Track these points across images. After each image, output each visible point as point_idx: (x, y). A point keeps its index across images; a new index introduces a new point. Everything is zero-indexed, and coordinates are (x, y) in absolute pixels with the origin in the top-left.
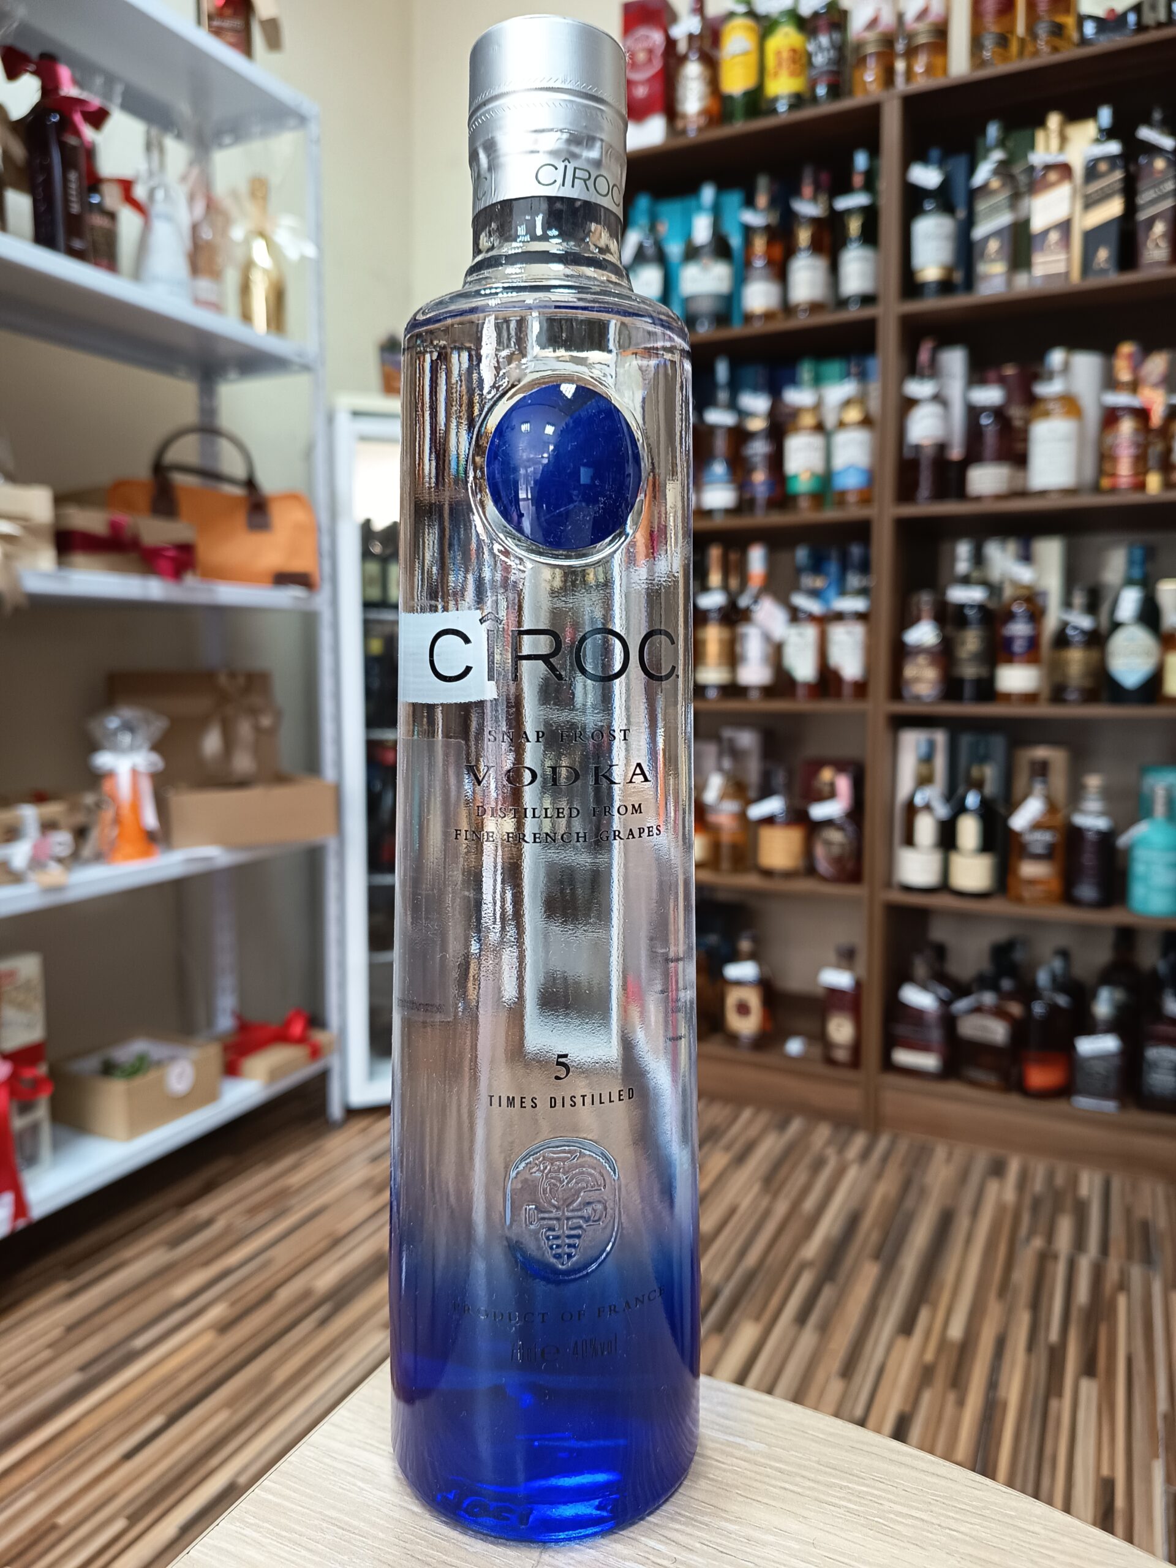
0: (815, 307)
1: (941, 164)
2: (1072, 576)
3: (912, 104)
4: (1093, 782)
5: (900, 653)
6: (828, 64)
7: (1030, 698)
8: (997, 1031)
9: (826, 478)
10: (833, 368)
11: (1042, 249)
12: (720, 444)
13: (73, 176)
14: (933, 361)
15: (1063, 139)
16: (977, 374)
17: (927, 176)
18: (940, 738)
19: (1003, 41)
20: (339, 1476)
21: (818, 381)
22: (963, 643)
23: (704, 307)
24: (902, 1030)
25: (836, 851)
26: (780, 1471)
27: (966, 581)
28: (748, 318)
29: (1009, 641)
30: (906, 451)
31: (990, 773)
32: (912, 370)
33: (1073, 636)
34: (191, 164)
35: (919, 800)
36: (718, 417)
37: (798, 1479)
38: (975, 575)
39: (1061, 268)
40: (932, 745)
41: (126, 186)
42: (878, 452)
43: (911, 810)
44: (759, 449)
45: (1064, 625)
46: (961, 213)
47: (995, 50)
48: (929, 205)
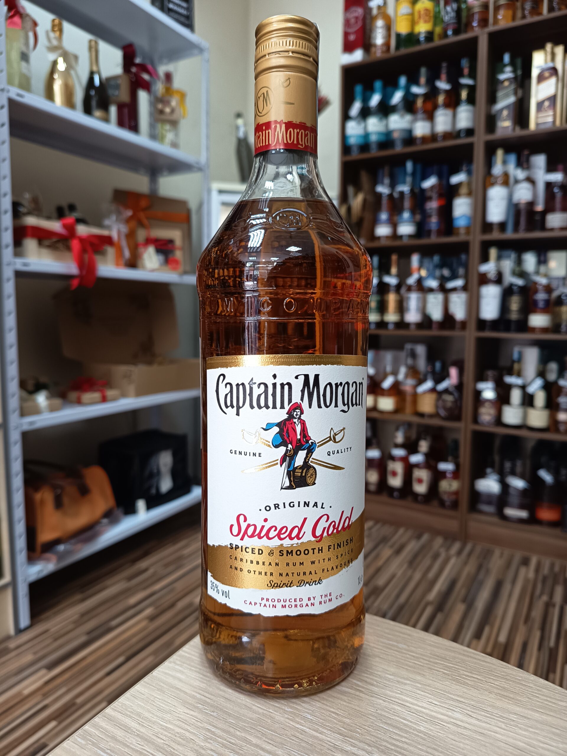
0: (446, 136)
6: (450, 19)
7: (545, 330)
14: (529, 160)
22: (512, 302)
25: (449, 405)
26: (414, 656)
29: (535, 302)
33: (564, 300)
37: (422, 660)
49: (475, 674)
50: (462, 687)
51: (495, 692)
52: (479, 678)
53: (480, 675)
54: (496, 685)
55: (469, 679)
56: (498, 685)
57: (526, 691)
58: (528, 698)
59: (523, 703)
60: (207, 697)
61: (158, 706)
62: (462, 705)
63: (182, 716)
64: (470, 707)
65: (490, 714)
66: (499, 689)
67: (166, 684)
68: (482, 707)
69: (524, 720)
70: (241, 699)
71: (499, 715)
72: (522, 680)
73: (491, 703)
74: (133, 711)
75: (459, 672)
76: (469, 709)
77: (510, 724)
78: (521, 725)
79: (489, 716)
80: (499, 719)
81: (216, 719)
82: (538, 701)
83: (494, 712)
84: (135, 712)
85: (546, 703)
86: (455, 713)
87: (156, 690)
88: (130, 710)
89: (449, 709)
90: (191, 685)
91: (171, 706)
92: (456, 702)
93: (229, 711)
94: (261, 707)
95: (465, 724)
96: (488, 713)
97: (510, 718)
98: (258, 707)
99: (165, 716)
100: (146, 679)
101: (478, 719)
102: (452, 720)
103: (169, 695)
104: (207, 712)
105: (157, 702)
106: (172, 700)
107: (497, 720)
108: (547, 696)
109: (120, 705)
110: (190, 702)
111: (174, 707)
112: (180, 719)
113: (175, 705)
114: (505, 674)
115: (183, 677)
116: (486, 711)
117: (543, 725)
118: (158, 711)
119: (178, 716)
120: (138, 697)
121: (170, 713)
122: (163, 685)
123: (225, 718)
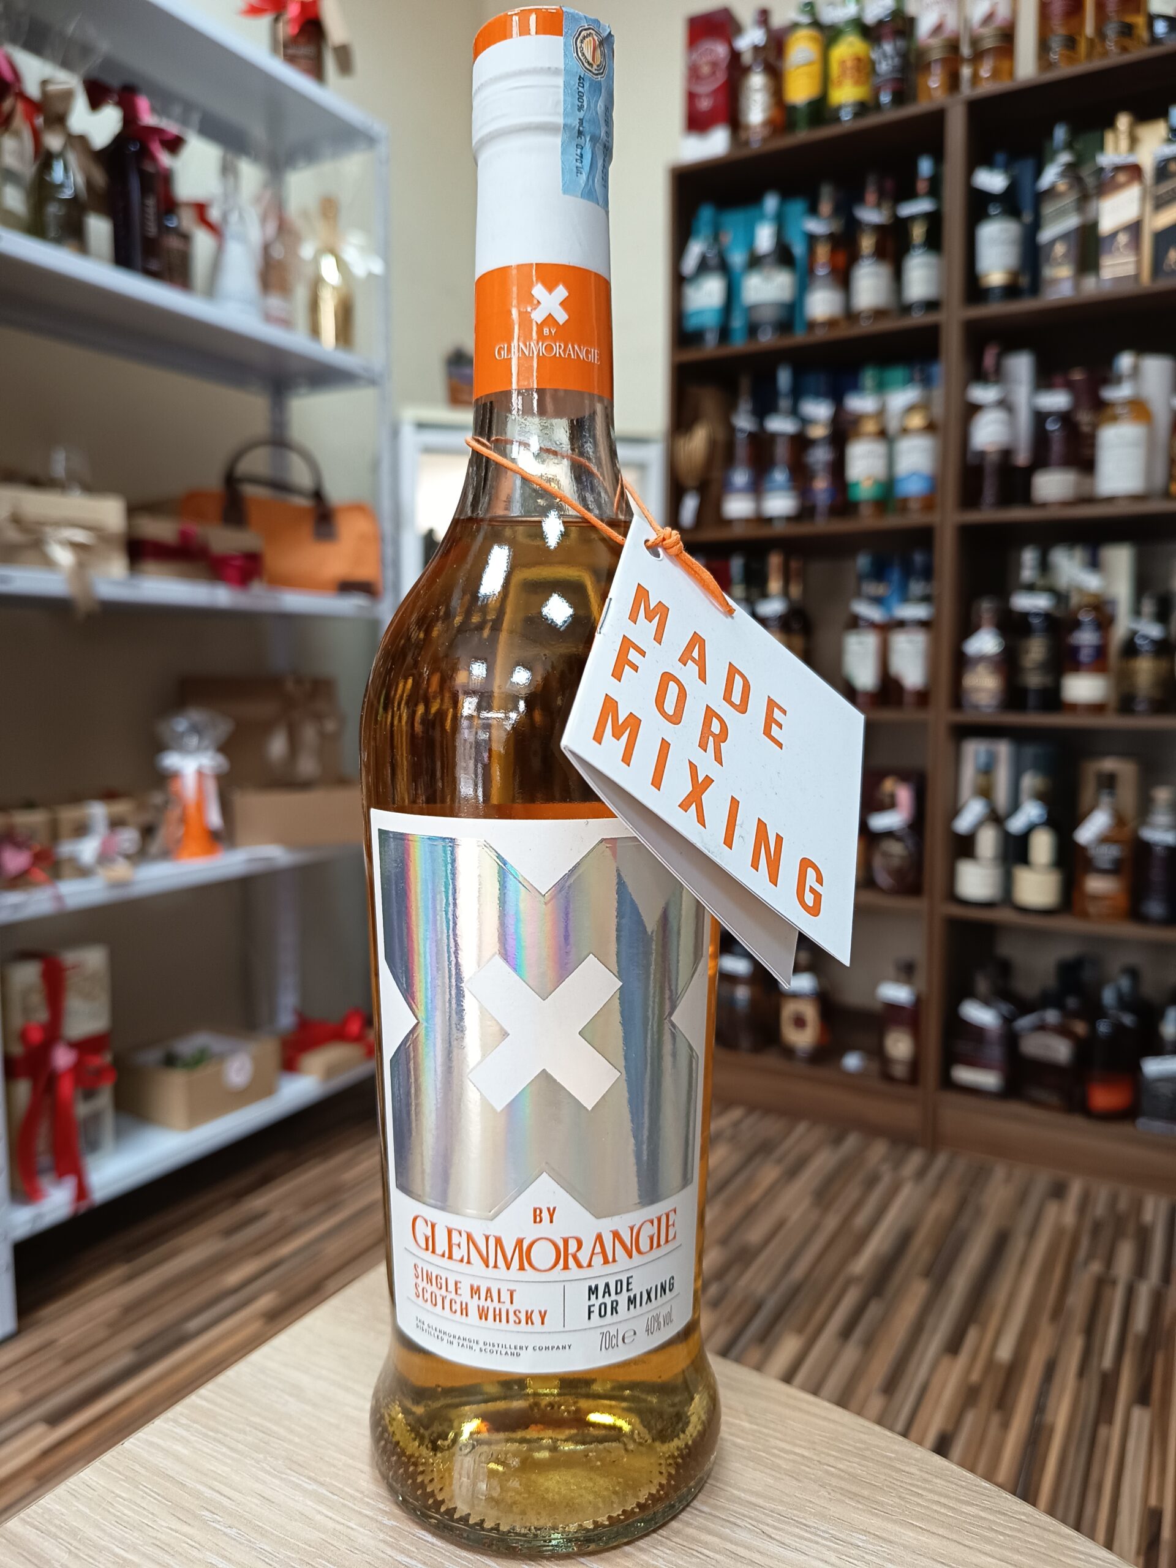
0: (878, 314)
1: (1007, 168)
2: (1143, 583)
3: (978, 109)
4: (1162, 795)
5: (961, 662)
6: (893, 71)
7: (1097, 708)
8: (1060, 1050)
9: (888, 485)
10: (897, 374)
11: (1110, 252)
12: (782, 451)
13: (151, 201)
14: (998, 366)
15: (1134, 141)
16: (1044, 380)
17: (992, 181)
19: (1071, 43)
20: (270, 1390)
21: (881, 388)
22: (1027, 652)
23: (768, 315)
24: (963, 1046)
25: (896, 862)
27: (1031, 588)
28: (811, 325)
29: (1075, 650)
30: (969, 456)
32: (978, 375)
33: (1140, 645)
34: (265, 186)
36: (780, 425)
38: (1040, 582)
39: (1129, 270)
40: (993, 756)
41: (201, 209)
42: (942, 458)
44: (820, 456)
45: (1133, 634)
46: (1027, 217)
47: (1063, 52)
48: (993, 210)
49: (800, 1446)
50: (766, 1473)
51: (834, 1484)
52: (806, 1454)
53: (809, 1449)
54: (839, 1469)
55: (785, 1456)
56: (843, 1471)
57: (899, 1484)
58: (900, 1497)
59: (887, 1509)
60: (225, 1496)
62: (755, 1512)
63: (163, 1537)
64: (772, 1517)
65: (809, 1532)
66: (841, 1477)
67: (145, 1468)
68: (798, 1517)
69: (881, 1546)
70: (295, 1501)
71: (830, 1534)
72: (894, 1458)
73: (819, 1508)
74: (63, 1525)
75: (767, 1441)
76: (770, 1521)
77: (847, 1553)
78: (872, 1555)
79: (809, 1536)
81: (233, 1542)
82: (919, 1504)
83: (822, 1528)
84: (67, 1527)
85: (935, 1507)
86: (737, 1530)
87: (122, 1480)
88: (58, 1522)
89: (728, 1521)
90: (197, 1470)
91: (144, 1515)
92: (745, 1506)
93: (263, 1526)
94: (334, 1516)
95: (753, 1554)
96: (807, 1531)
97: (853, 1541)
98: (327, 1517)
99: (127, 1535)
100: (108, 1457)
101: (782, 1543)
102: (729, 1546)
103: (149, 1492)
104: (218, 1527)
105: (117, 1505)
106: (150, 1502)
107: (824, 1545)
108: (940, 1494)
109: (40, 1511)
110: (187, 1505)
111: (150, 1515)
112: (158, 1543)
113: (155, 1512)
114: (863, 1446)
115: (186, 1452)
116: (805, 1525)
117: (919, 1557)
118: (114, 1526)
119: (154, 1535)
120: (81, 1495)
121: (141, 1531)
122: (137, 1470)
123: (252, 1540)
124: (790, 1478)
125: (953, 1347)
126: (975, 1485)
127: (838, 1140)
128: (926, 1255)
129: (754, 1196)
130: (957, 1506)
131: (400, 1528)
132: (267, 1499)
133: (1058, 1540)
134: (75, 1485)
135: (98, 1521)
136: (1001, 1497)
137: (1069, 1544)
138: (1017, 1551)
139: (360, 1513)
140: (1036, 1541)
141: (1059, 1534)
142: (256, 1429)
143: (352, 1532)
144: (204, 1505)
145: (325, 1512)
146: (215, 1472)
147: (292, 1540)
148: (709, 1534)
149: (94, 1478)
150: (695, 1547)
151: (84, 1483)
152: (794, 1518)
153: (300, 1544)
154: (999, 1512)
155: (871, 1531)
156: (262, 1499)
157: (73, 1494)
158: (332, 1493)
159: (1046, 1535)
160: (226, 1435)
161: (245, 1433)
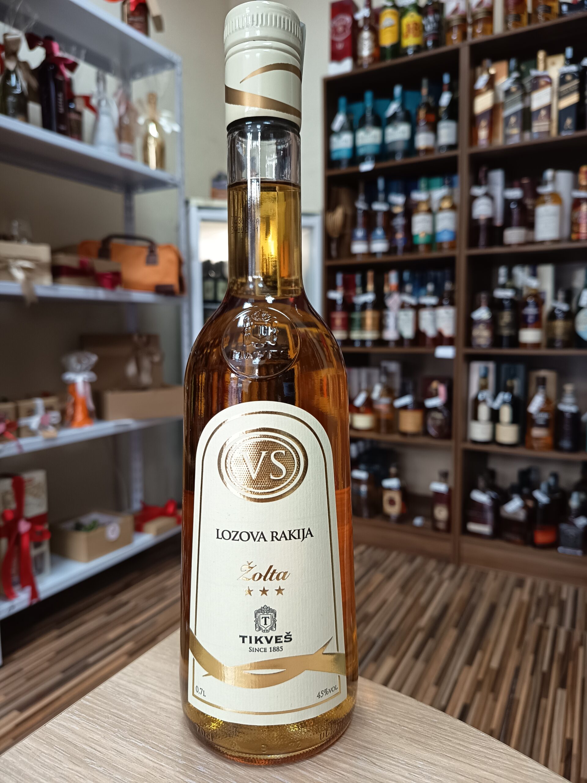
2: (558, 284)
3: (475, 47)
4: (569, 388)
5: (470, 323)
6: (433, 30)
7: (536, 346)
8: (520, 515)
9: (433, 236)
10: (436, 179)
11: (537, 119)
12: (380, 220)
13: (60, 95)
14: (486, 176)
15: (546, 64)
18: (491, 366)
19: (519, 18)
20: (121, 695)
21: (429, 188)
22: (502, 318)
24: (473, 513)
25: (438, 423)
27: (504, 287)
29: (526, 317)
30: (472, 221)
31: (517, 384)
32: (477, 181)
33: (558, 314)
35: (480, 397)
36: (379, 206)
38: (508, 284)
39: (546, 129)
40: (487, 370)
41: (87, 99)
42: (459, 223)
43: (477, 402)
44: (399, 222)
45: (554, 308)
47: (514, 22)
49: (390, 717)
50: (372, 731)
51: (407, 736)
52: (393, 721)
53: (394, 718)
54: (410, 729)
57: (440, 735)
58: (440, 742)
59: (434, 748)
60: (97, 751)
61: (43, 762)
62: (368, 752)
63: (65, 773)
64: (376, 753)
65: (395, 761)
66: (411, 733)
67: (57, 737)
69: (430, 767)
70: (133, 752)
71: (405, 761)
72: (437, 722)
73: (400, 748)
74: (14, 768)
75: (373, 715)
76: (375, 756)
77: (414, 772)
78: (426, 772)
79: (394, 763)
80: (404, 766)
81: (101, 775)
82: (450, 745)
83: (401, 759)
84: (16, 769)
85: (458, 747)
86: (358, 761)
87: (45, 744)
88: (11, 767)
90: (83, 738)
91: (56, 762)
92: (362, 749)
93: (117, 766)
94: (153, 760)
95: (366, 773)
96: (393, 761)
97: (417, 765)
98: (150, 760)
99: (47, 773)
100: (37, 732)
101: (381, 767)
102: (354, 769)
103: (58, 749)
104: (94, 767)
105: (42, 757)
106: (59, 754)
107: (402, 767)
108: (460, 740)
110: (78, 756)
111: (59, 762)
112: (63, 776)
113: (61, 760)
114: (421, 716)
115: (78, 729)
116: (392, 757)
117: (450, 772)
118: (40, 768)
119: (61, 772)
120: (24, 752)
121: (54, 770)
122: (53, 739)
123: (111, 773)
124: (385, 734)
125: (469, 661)
126: (479, 735)
127: (411, 560)
128: (456, 616)
129: (371, 589)
130: (469, 745)
131: (187, 765)
132: (119, 752)
133: (519, 761)
134: (21, 747)
135: (32, 765)
136: (490, 740)
137: (525, 763)
138: (498, 768)
139: (167, 757)
140: (508, 763)
141: (519, 759)
142: (114, 716)
143: (163, 768)
144: (87, 756)
145: (149, 757)
146: (93, 739)
147: (132, 773)
148: (344, 763)
149: (30, 743)
150: (337, 770)
151: (25, 746)
152: (387, 754)
153: (136, 775)
154: (490, 748)
155: (426, 760)
156: (117, 752)
157: (19, 752)
158: (152, 748)
159: (513, 759)
160: (98, 719)
161: (108, 718)
